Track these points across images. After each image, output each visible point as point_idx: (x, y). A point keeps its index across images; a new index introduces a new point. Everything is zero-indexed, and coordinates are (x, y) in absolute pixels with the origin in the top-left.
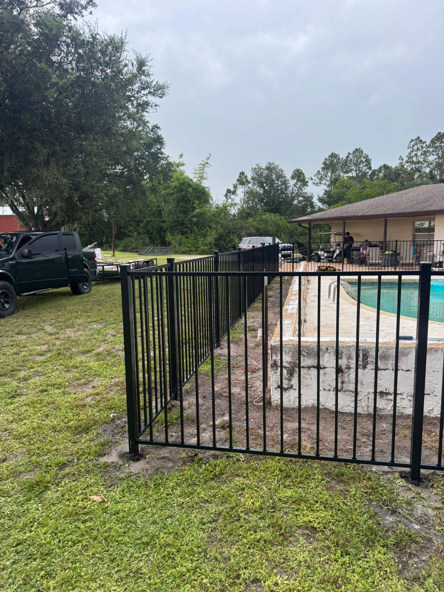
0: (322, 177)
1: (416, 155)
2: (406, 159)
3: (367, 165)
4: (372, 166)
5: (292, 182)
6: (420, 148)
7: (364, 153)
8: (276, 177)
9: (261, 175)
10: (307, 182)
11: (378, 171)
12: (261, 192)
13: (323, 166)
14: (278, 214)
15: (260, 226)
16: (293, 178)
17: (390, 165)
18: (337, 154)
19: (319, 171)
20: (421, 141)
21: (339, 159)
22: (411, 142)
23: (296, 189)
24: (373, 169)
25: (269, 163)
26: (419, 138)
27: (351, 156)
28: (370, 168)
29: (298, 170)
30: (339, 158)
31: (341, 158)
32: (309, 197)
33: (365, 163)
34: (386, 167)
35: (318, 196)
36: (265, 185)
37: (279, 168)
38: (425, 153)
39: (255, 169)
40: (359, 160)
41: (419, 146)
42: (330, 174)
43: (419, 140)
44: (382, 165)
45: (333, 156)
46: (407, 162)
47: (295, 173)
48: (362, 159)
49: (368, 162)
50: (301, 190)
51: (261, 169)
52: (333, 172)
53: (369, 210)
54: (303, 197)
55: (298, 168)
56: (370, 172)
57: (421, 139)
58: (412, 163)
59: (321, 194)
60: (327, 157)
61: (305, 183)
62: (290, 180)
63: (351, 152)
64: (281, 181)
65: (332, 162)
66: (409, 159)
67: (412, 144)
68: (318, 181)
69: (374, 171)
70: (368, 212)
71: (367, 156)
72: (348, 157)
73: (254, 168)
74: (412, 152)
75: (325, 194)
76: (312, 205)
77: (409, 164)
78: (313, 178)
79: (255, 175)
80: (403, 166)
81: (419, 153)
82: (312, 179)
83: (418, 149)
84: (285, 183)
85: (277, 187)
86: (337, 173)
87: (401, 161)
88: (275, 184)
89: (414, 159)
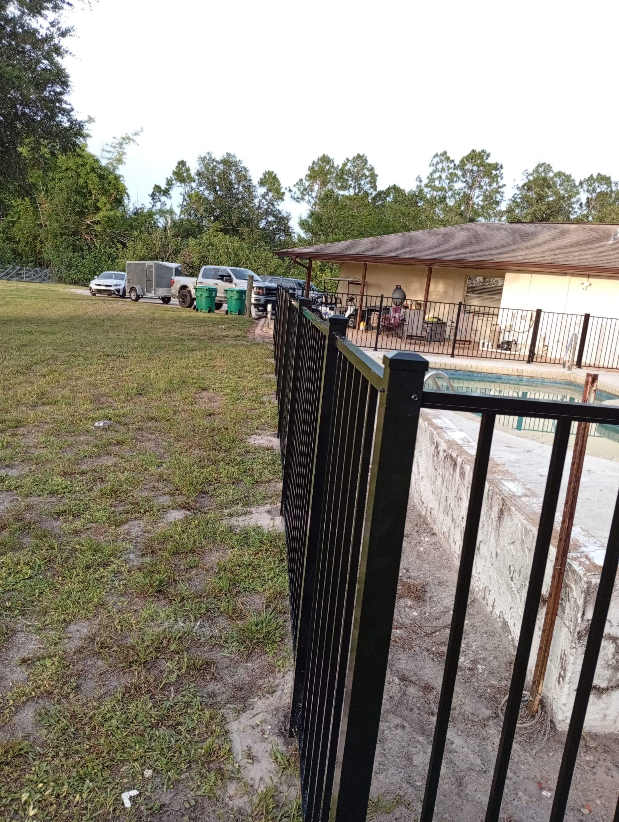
0: (305, 189)
1: (440, 177)
2: (425, 181)
3: (370, 182)
4: (378, 184)
5: (261, 191)
6: (446, 169)
7: (369, 164)
8: (237, 177)
9: (213, 171)
10: (284, 193)
11: (385, 193)
12: (211, 198)
13: (308, 172)
14: (237, 238)
15: (207, 254)
16: (262, 183)
17: (402, 188)
18: (331, 157)
19: (301, 180)
20: (448, 158)
21: (332, 167)
22: (435, 157)
23: (265, 203)
24: (378, 189)
25: (228, 154)
26: (445, 153)
27: (349, 164)
28: (375, 187)
29: (270, 173)
30: (333, 164)
31: (335, 165)
32: (283, 218)
33: (369, 179)
34: (395, 189)
35: (300, 218)
36: (218, 188)
37: (242, 165)
38: (452, 177)
39: (205, 158)
40: (361, 173)
41: (445, 165)
42: (316, 187)
43: (445, 157)
44: (392, 185)
45: (326, 160)
46: (427, 186)
47: (265, 177)
48: (365, 171)
49: (373, 177)
50: (273, 205)
51: (213, 160)
52: (324, 184)
53: (406, 249)
54: (275, 216)
55: (271, 170)
56: (374, 193)
57: (448, 155)
58: (434, 188)
59: (305, 216)
60: (316, 161)
61: (280, 196)
62: (258, 186)
63: (351, 158)
64: (244, 186)
65: (322, 168)
66: (429, 183)
67: (437, 159)
68: (298, 194)
69: (380, 193)
70: (406, 252)
71: (372, 169)
72: (345, 165)
73: (203, 156)
74: (434, 172)
75: (310, 217)
76: (287, 231)
77: (429, 189)
78: (292, 189)
79: (203, 170)
80: (421, 191)
81: (444, 176)
82: (290, 191)
83: (443, 169)
84: (249, 188)
85: (236, 194)
86: (329, 186)
87: (418, 183)
88: (234, 189)
89: (437, 183)
